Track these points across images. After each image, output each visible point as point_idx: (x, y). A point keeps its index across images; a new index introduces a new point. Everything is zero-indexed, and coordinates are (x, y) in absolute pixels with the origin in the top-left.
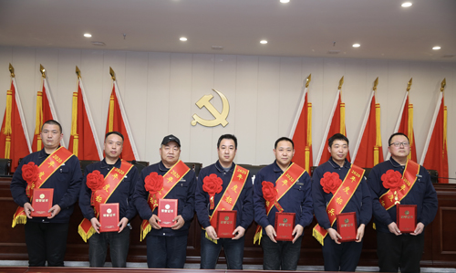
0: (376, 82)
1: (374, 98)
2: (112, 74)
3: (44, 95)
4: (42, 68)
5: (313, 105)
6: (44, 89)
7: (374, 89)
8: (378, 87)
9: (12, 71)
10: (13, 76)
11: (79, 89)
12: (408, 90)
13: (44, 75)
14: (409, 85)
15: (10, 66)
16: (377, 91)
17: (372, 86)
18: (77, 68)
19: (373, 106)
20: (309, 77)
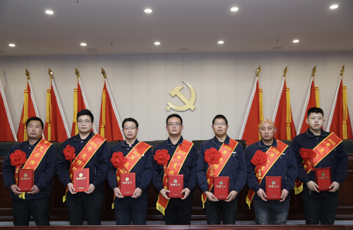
0: (314, 70)
1: (313, 83)
2: (103, 73)
3: (52, 92)
4: (50, 71)
5: (263, 90)
6: (52, 87)
7: (313, 75)
8: (316, 74)
9: (28, 74)
10: (29, 79)
11: (79, 86)
12: (341, 75)
13: (52, 77)
14: (342, 71)
15: (27, 71)
16: (316, 77)
17: (311, 73)
18: (76, 70)
19: (313, 89)
20: (259, 68)
